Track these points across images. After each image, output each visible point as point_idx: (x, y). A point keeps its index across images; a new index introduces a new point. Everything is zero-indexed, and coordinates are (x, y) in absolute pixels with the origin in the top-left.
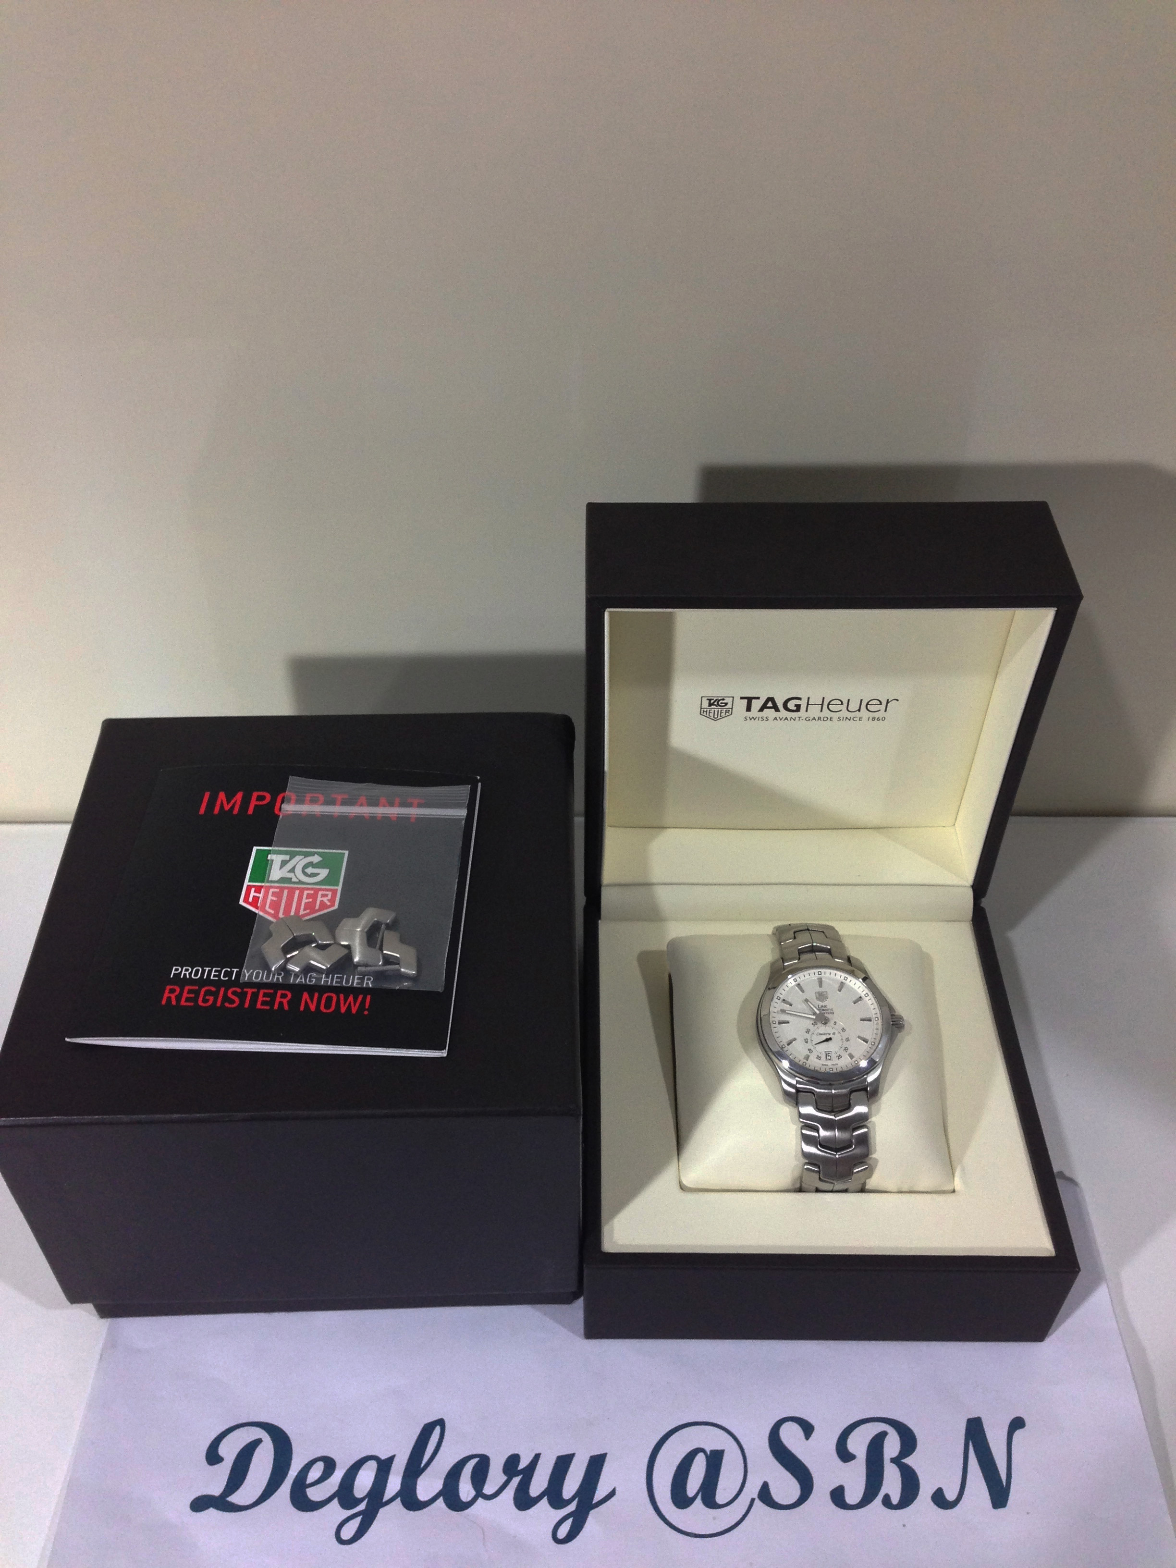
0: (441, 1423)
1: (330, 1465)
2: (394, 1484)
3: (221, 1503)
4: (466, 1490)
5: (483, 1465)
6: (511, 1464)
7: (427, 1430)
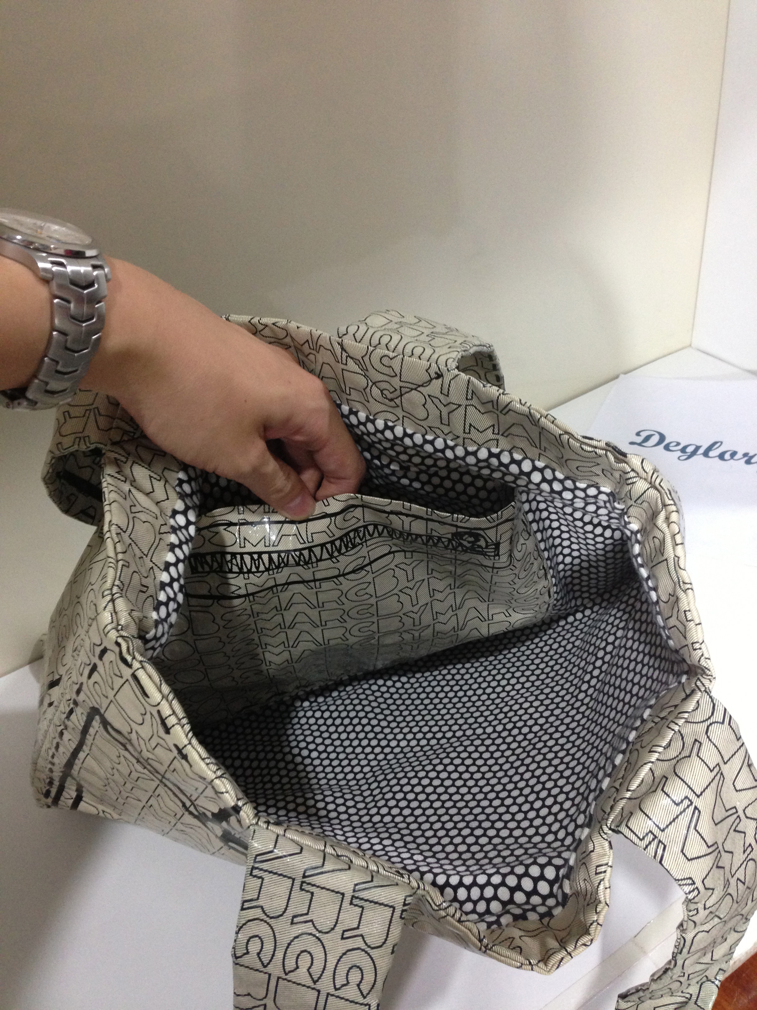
0: (722, 443)
1: (678, 444)
2: (701, 451)
3: (640, 444)
4: (727, 456)
5: (733, 454)
6: (745, 455)
7: (715, 443)
